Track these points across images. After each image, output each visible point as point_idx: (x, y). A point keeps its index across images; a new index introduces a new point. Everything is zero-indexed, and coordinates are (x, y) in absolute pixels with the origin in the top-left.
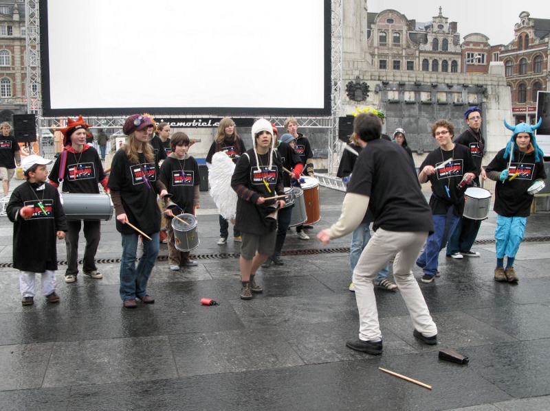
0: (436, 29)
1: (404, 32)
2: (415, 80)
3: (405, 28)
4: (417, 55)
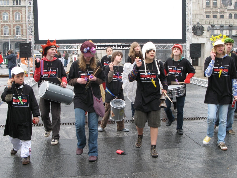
2: (229, 24)
4: (226, 11)
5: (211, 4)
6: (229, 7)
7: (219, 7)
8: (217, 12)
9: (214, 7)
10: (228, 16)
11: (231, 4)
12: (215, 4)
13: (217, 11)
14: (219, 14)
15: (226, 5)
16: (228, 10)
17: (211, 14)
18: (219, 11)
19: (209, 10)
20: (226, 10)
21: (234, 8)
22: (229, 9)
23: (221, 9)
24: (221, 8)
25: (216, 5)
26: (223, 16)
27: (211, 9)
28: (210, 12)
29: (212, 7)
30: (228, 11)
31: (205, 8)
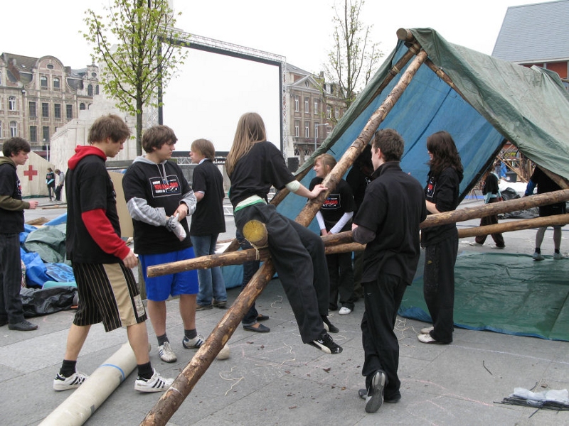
0: (90, 76)
1: (63, 78)
3: (64, 74)
4: (75, 99)
5: (51, 84)
6: (79, 92)
7: (64, 91)
8: (61, 100)
9: (56, 90)
10: (79, 106)
11: (82, 87)
12: (57, 84)
13: (61, 96)
14: (64, 102)
15: (74, 88)
16: (78, 96)
17: (52, 101)
18: (64, 98)
19: (48, 95)
20: (75, 96)
21: (87, 94)
22: (80, 94)
23: (67, 94)
24: (67, 91)
25: (59, 87)
26: (71, 106)
27: (50, 93)
28: (48, 99)
29: (51, 90)
30: (79, 99)
31: (40, 91)
